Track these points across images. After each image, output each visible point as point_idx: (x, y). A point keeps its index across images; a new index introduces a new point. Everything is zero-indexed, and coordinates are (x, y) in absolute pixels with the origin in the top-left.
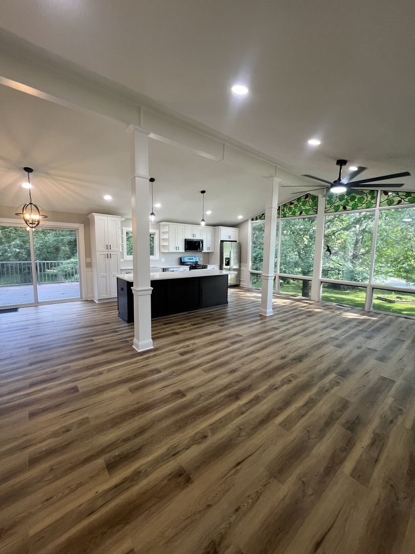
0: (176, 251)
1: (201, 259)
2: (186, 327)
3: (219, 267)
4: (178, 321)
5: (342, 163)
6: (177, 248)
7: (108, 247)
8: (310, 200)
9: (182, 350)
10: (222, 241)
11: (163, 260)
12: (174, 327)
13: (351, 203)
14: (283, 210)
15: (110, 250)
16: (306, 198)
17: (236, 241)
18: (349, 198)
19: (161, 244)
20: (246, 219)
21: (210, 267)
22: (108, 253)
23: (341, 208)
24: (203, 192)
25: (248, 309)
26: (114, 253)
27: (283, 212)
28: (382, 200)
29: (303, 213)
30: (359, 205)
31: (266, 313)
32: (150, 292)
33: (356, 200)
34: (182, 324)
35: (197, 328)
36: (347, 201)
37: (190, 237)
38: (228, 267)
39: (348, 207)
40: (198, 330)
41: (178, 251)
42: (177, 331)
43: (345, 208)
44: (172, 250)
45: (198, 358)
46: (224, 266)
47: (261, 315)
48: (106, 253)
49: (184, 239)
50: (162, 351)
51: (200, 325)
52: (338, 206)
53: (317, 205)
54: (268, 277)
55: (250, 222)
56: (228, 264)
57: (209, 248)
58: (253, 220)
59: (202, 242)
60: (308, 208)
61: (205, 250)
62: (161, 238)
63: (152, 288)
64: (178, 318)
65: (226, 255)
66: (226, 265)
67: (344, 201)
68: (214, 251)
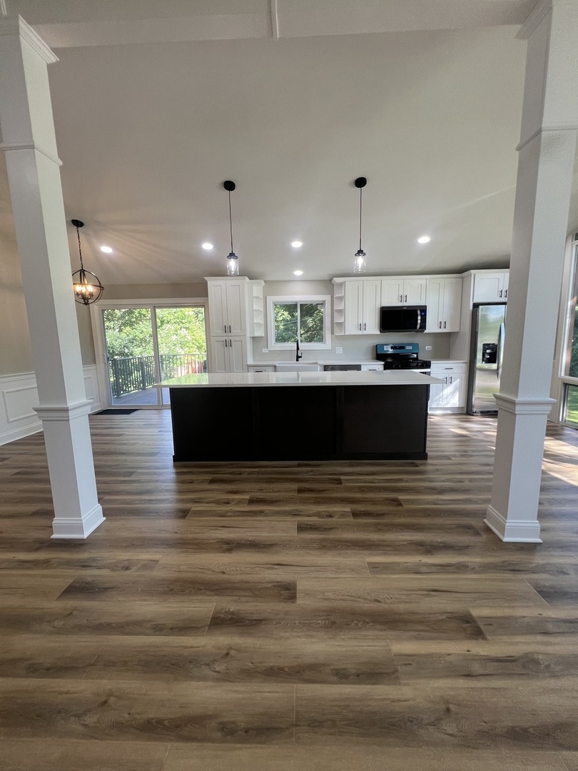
0: (360, 333)
1: (428, 348)
6: (362, 326)
7: (227, 329)
10: (476, 306)
11: (340, 350)
15: (230, 334)
19: (335, 321)
22: (227, 338)
24: (361, 182)
26: (237, 338)
37: (393, 301)
38: (492, 366)
41: (365, 332)
44: (351, 329)
46: (480, 363)
48: (224, 339)
49: (379, 306)
55: (571, 244)
56: (492, 358)
57: (442, 324)
59: (424, 310)
61: (432, 327)
62: (335, 308)
65: (485, 338)
66: (488, 361)
68: (457, 330)
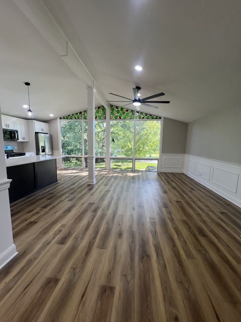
1: (16, 148)
2: (38, 213)
3: (36, 154)
4: (22, 210)
5: (138, 88)
8: (101, 111)
9: (57, 238)
10: (37, 133)
12: (24, 218)
13: (123, 116)
14: (84, 115)
16: (98, 109)
17: (47, 134)
18: (122, 113)
20: (56, 117)
21: (27, 155)
23: (118, 117)
24: (27, 84)
25: (76, 182)
27: (84, 116)
28: (137, 116)
29: (98, 118)
30: (127, 117)
31: (93, 182)
32: (8, 186)
33: (125, 114)
34: (31, 211)
35: (51, 209)
36: (121, 114)
38: (44, 153)
39: (122, 118)
40: (53, 211)
42: (32, 219)
43: (120, 118)
45: (82, 238)
46: (41, 153)
47: (89, 185)
50: (35, 251)
51: (51, 206)
52: (117, 116)
53: (105, 114)
54: (93, 157)
55: (58, 120)
56: (43, 151)
57: (23, 138)
58: (61, 118)
59: (17, 132)
60: (100, 115)
61: (20, 140)
63: (11, 180)
64: (20, 206)
65: (41, 144)
66: (42, 152)
67: (120, 114)
68: (28, 141)
